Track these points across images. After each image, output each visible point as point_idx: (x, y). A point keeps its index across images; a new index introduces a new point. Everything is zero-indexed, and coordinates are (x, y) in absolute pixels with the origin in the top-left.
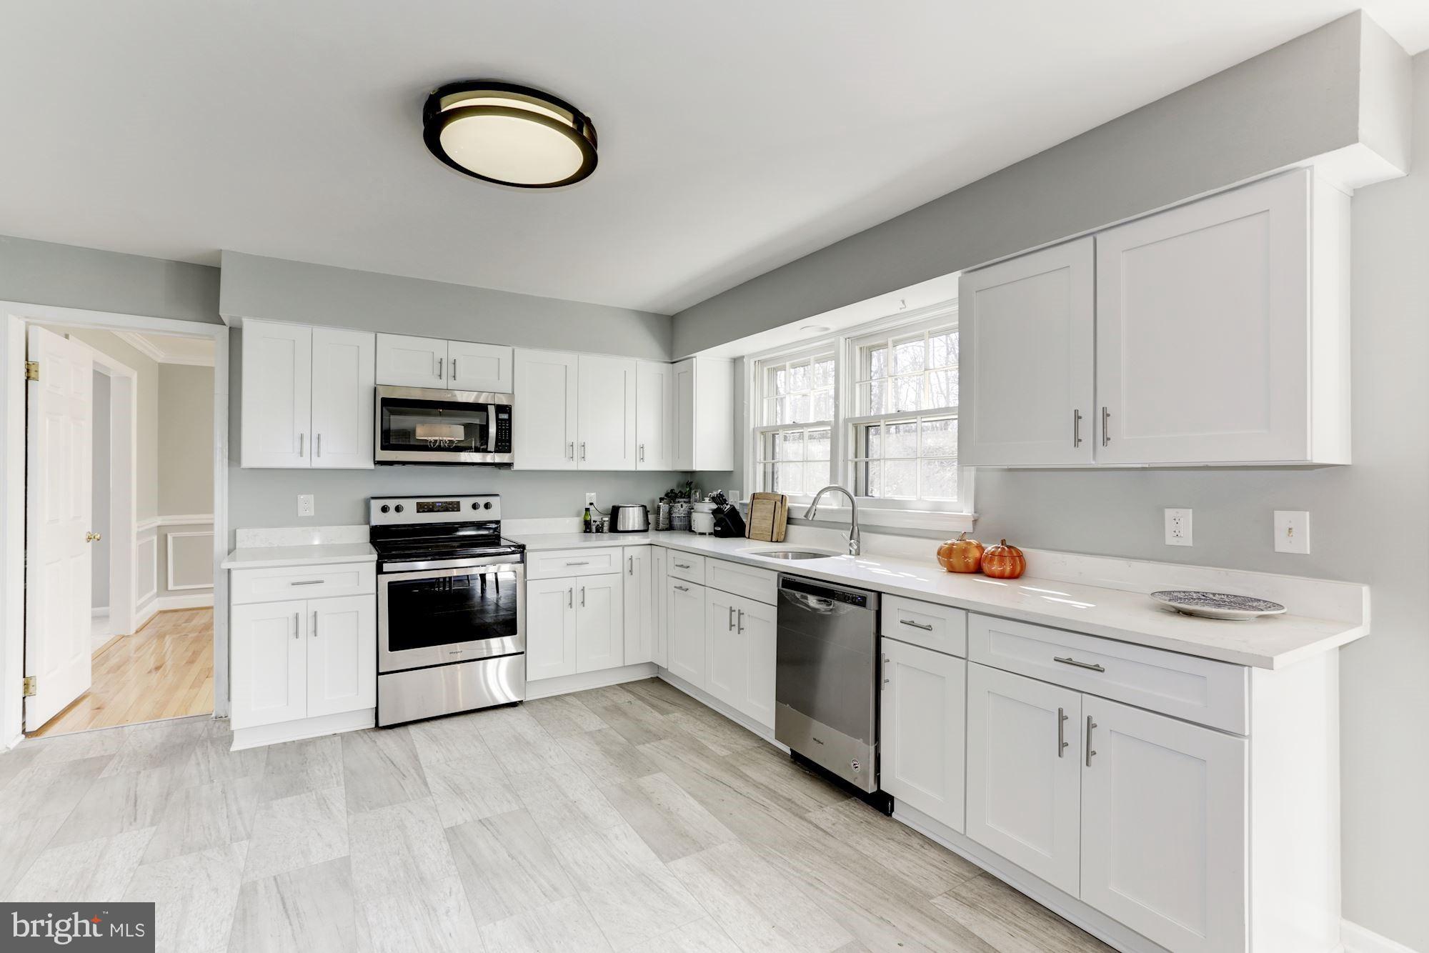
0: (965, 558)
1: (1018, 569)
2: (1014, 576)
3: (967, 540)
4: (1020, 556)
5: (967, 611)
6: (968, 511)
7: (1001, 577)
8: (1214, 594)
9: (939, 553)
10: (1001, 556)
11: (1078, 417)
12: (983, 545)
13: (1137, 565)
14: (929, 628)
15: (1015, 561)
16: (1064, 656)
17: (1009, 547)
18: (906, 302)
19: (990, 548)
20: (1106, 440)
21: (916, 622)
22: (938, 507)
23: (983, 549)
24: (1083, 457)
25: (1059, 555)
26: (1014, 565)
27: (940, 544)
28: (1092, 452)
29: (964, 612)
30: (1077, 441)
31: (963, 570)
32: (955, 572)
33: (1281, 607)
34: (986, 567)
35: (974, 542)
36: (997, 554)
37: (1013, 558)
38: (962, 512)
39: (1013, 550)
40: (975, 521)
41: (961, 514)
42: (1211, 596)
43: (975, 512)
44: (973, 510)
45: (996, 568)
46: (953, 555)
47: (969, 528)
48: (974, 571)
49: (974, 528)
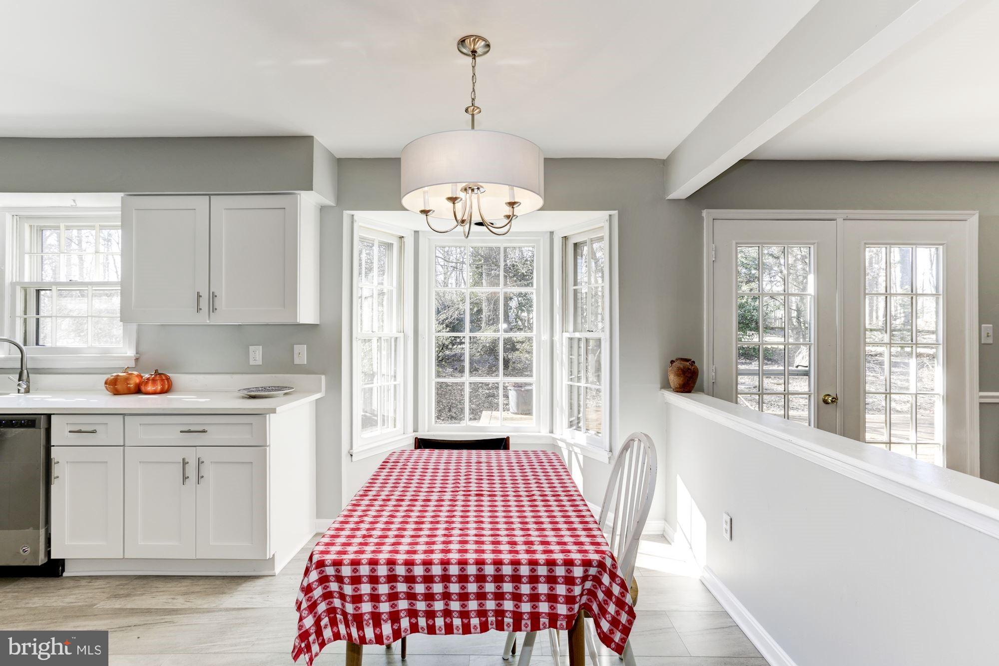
0: (128, 384)
1: (167, 386)
2: (163, 392)
3: (129, 372)
4: (168, 379)
5: (124, 415)
6: (131, 353)
7: (154, 393)
8: (269, 387)
9: (106, 383)
10: (154, 380)
11: (199, 296)
12: (142, 375)
13: (235, 376)
14: (94, 432)
15: (164, 383)
16: (186, 428)
17: (160, 374)
18: (76, 202)
19: (147, 376)
20: (214, 309)
21: (83, 430)
22: (106, 351)
23: (142, 377)
24: (203, 318)
25: (193, 376)
26: (163, 385)
27: (105, 377)
28: (207, 316)
29: (122, 416)
30: (199, 309)
31: (126, 392)
32: (120, 394)
33: (293, 388)
34: (143, 388)
35: (136, 373)
36: (151, 379)
37: (162, 380)
38: (126, 354)
39: (162, 376)
40: (137, 360)
41: (126, 355)
42: (268, 388)
43: (137, 353)
44: (135, 352)
45: (150, 388)
46: (118, 383)
47: (132, 364)
48: (134, 392)
49: (136, 364)
